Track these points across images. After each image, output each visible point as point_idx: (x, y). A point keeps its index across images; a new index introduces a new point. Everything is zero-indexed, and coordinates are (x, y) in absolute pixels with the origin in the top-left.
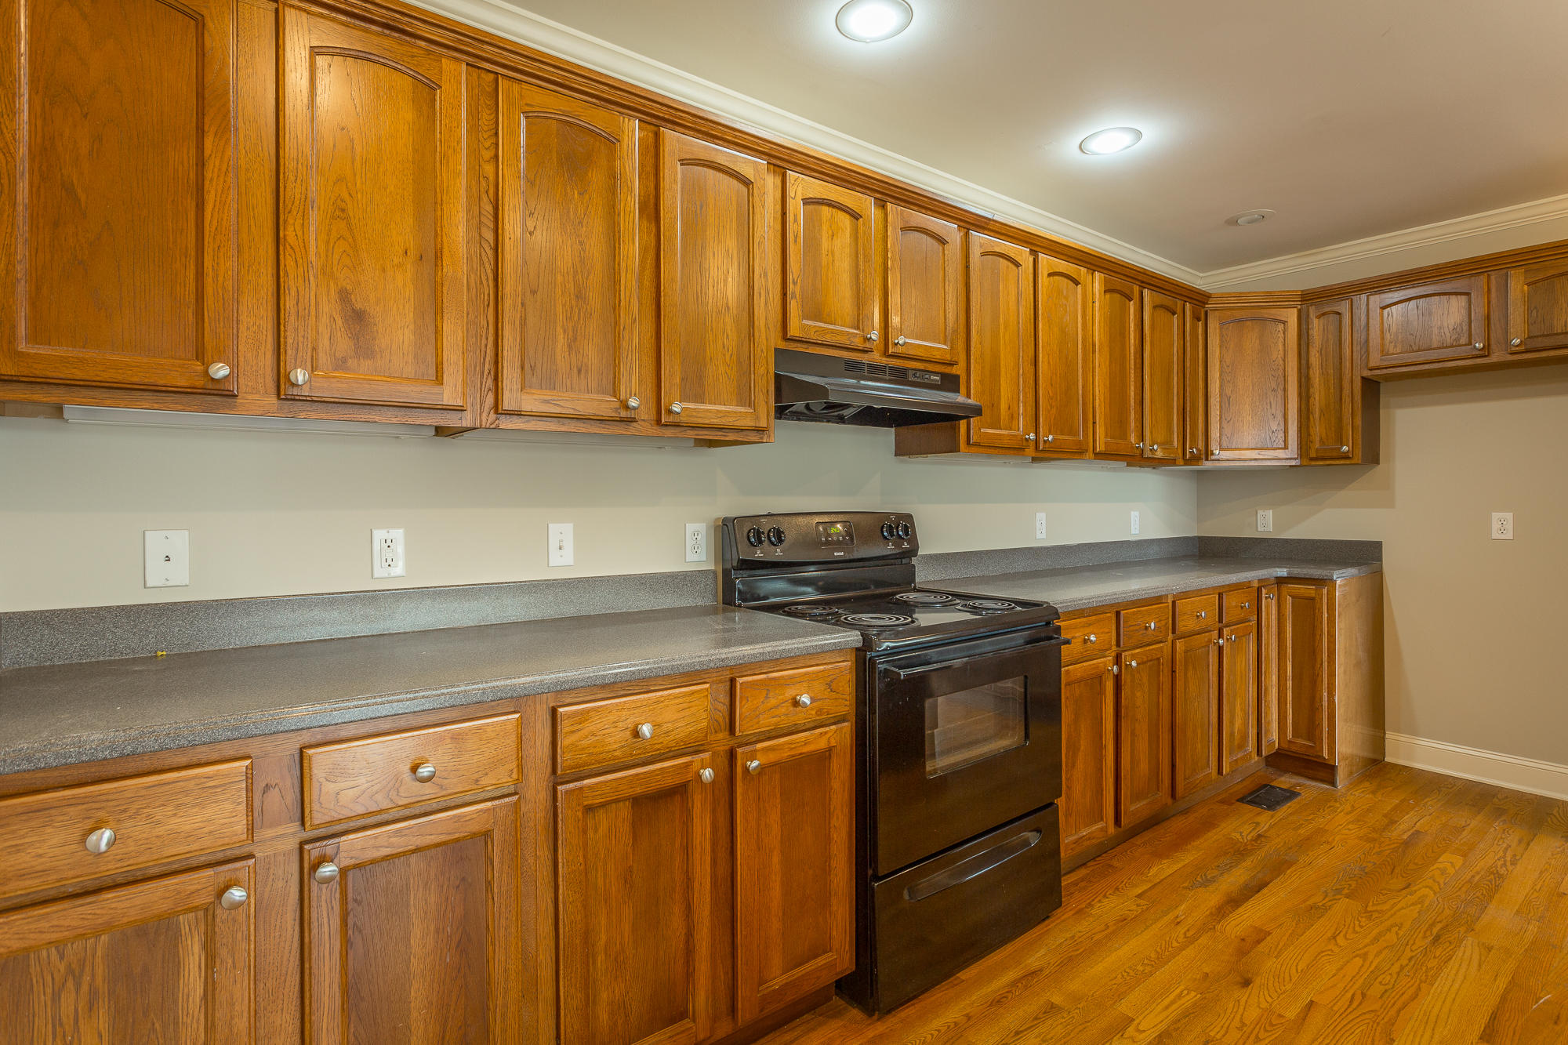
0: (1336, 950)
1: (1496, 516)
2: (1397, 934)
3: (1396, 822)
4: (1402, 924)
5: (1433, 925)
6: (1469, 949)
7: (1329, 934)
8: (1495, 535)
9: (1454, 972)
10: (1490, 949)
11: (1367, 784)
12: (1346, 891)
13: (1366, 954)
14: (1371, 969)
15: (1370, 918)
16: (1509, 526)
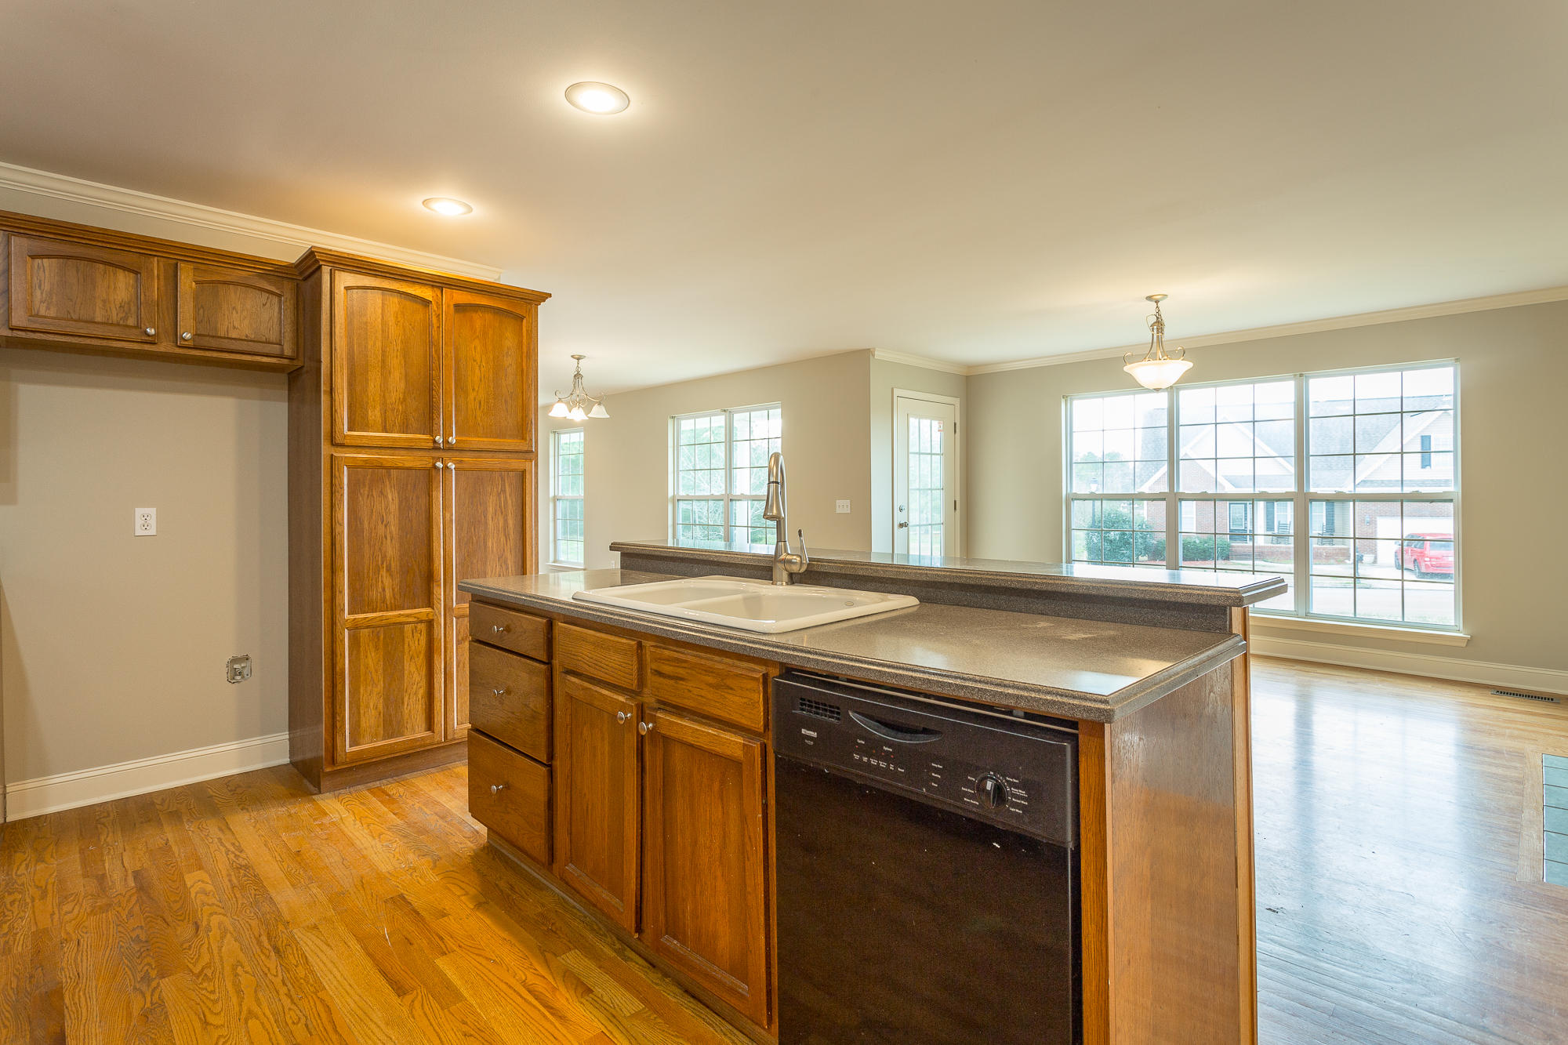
0: (224, 1032)
1: (139, 512)
2: (246, 972)
3: (104, 875)
4: (238, 961)
5: (259, 943)
6: (308, 943)
7: (198, 1025)
8: (139, 532)
9: (321, 965)
10: (315, 927)
11: (19, 856)
12: (153, 974)
13: (250, 1012)
14: (273, 1021)
15: (207, 978)
16: (153, 522)
